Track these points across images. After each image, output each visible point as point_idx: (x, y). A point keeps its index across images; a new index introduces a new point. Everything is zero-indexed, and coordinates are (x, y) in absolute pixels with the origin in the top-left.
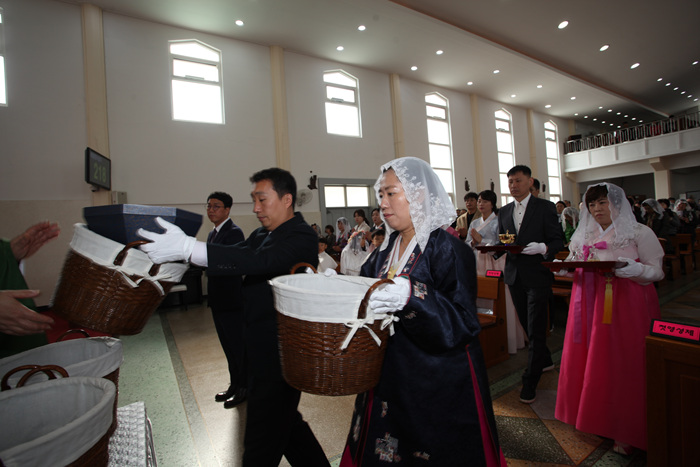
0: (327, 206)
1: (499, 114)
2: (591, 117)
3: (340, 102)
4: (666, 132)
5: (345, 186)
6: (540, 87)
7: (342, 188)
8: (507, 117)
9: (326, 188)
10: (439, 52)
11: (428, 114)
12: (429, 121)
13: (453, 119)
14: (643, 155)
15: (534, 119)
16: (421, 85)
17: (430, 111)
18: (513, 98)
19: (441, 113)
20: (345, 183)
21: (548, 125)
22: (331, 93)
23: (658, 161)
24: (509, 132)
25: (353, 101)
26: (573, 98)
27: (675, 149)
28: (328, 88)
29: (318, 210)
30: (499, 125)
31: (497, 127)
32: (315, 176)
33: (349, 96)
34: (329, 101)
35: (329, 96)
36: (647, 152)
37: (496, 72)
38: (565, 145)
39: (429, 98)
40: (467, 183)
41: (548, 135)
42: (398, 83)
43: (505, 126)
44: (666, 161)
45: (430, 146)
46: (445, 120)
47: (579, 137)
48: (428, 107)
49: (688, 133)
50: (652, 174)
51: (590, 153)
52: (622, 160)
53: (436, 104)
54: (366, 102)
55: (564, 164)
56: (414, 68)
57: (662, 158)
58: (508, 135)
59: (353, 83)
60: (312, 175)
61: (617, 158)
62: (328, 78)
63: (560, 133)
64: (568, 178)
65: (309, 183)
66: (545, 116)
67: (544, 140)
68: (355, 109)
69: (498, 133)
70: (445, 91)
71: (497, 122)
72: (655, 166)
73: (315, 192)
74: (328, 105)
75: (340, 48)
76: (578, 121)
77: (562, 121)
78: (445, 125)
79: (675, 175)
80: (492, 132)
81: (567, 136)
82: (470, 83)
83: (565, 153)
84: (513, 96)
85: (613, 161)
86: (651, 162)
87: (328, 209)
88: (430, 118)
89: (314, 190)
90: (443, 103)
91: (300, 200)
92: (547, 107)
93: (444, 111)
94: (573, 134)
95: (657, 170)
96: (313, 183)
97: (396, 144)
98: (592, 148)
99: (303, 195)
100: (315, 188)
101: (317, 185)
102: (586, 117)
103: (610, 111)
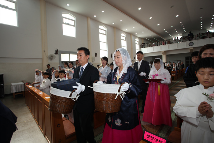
0: (62, 61)
1: (122, 34)
2: (148, 39)
3: (68, 24)
4: (166, 44)
5: (69, 54)
6: (134, 27)
7: (69, 55)
8: (125, 36)
9: (62, 54)
10: (103, 12)
11: (100, 32)
12: (100, 34)
13: (108, 34)
14: (160, 50)
15: (133, 37)
16: (97, 22)
17: (100, 31)
18: (126, 30)
19: (104, 32)
20: (69, 53)
21: (137, 40)
22: (65, 21)
23: (163, 52)
24: (125, 40)
25: (73, 25)
26: (143, 32)
27: (167, 49)
28: (64, 19)
29: (58, 62)
30: (122, 38)
31: (122, 39)
32: (57, 50)
33: (72, 23)
34: (64, 23)
35: (64, 22)
36: (161, 49)
37: (121, 21)
38: (141, 46)
39: (100, 27)
40: (111, 54)
41: (136, 42)
42: (89, 20)
43: (124, 38)
45: (100, 42)
46: (105, 35)
47: (144, 44)
48: (100, 30)
49: (170, 45)
50: (162, 56)
51: (147, 49)
53: (102, 29)
54: (78, 26)
56: (95, 16)
57: (165, 51)
58: (125, 41)
59: (74, 18)
60: (56, 49)
61: (154, 50)
62: (64, 15)
63: (140, 42)
65: (55, 52)
66: (135, 37)
67: (135, 44)
68: (74, 27)
69: (122, 40)
70: (106, 25)
71: (122, 37)
72: (162, 53)
73: (57, 56)
74: (63, 25)
75: (68, 5)
76: (144, 39)
77: (141, 39)
78: (105, 36)
79: (167, 56)
80: (120, 40)
81: (142, 43)
82: (113, 24)
83: (141, 48)
84: (127, 29)
85: (153, 51)
86: (162, 52)
87: (62, 62)
88: (100, 33)
89: (57, 55)
90: (105, 29)
91: (51, 58)
92: (136, 34)
93: (105, 31)
94: (143, 43)
95: (163, 54)
96: (56, 52)
97: (88, 41)
98: (148, 47)
99: (52, 56)
100: (57, 54)
101: (58, 53)
102: (146, 38)
103: (152, 37)
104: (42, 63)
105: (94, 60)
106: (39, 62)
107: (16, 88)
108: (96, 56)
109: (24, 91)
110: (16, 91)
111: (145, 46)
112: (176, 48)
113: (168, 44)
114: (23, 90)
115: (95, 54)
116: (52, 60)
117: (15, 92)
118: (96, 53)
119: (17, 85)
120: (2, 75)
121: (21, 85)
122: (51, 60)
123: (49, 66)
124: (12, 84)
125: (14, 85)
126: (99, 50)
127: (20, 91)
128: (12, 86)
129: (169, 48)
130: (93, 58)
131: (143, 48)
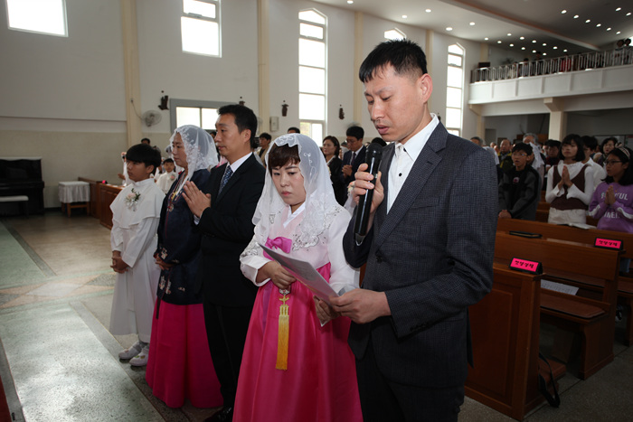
3: (198, 17)
5: (201, 108)
6: (428, 11)
7: (198, 109)
9: (179, 109)
11: (302, 33)
13: (331, 38)
14: (538, 94)
17: (304, 30)
18: (404, 18)
19: (319, 33)
20: (201, 105)
21: (454, 48)
23: (551, 101)
25: (214, 17)
26: (472, 24)
27: (565, 91)
28: (185, 1)
29: (168, 131)
32: (166, 97)
34: (186, 15)
35: (186, 10)
36: (543, 91)
38: (472, 73)
39: (303, 15)
40: (341, 110)
41: (451, 59)
44: (559, 102)
45: (301, 68)
46: (322, 41)
47: (487, 65)
48: (301, 25)
49: (579, 74)
50: (548, 114)
51: (493, 85)
52: (522, 96)
53: (312, 22)
55: (468, 94)
57: (556, 99)
60: (163, 95)
61: (517, 93)
63: (467, 58)
64: (472, 110)
65: (160, 103)
67: (445, 65)
68: (215, 25)
72: (548, 105)
73: (165, 113)
74: (183, 20)
77: (474, 45)
78: (322, 44)
79: (570, 119)
81: (477, 63)
82: (350, 2)
83: (472, 81)
84: (404, 17)
85: (512, 97)
86: (545, 101)
88: (304, 37)
89: (165, 111)
90: (321, 20)
91: (149, 120)
92: (449, 29)
93: (321, 29)
95: (553, 110)
96: (164, 103)
97: (260, 65)
98: (496, 79)
99: (152, 115)
100: (166, 108)
101: (168, 106)
102: (500, 42)
103: (522, 38)
104: (127, 135)
105: (278, 128)
106: (119, 130)
107: (73, 193)
108: (284, 113)
109: (90, 202)
110: (74, 199)
111: (492, 75)
112: (598, 89)
113: (572, 72)
114: (87, 200)
115: (281, 108)
116: (152, 126)
117: (71, 201)
118: (286, 103)
119: (74, 187)
120: (39, 161)
121: (84, 186)
122: (149, 126)
123: (146, 141)
124: (65, 183)
125: (69, 186)
126: (295, 93)
127: (82, 200)
128: (65, 188)
129: (572, 87)
130: (273, 122)
131: (481, 82)
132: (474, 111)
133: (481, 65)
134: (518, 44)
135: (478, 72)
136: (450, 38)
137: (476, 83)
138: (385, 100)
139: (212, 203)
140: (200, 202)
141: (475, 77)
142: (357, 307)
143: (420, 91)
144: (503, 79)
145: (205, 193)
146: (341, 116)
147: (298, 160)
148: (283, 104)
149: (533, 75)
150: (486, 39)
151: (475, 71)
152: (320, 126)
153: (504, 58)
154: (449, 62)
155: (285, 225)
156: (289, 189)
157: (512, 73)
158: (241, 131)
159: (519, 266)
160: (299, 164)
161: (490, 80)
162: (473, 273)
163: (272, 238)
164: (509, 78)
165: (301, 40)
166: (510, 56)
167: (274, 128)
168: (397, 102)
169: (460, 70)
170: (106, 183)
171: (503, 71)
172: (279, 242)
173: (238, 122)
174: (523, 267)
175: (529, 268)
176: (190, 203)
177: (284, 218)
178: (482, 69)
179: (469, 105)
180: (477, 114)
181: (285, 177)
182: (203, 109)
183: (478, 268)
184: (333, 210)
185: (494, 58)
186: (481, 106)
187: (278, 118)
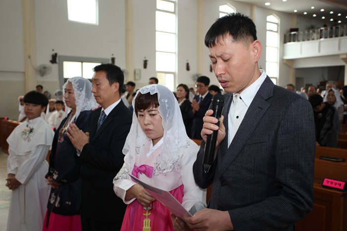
0: (65, 76)
2: (310, 14)
5: (82, 62)
7: (80, 63)
9: (65, 63)
11: (158, 7)
13: (180, 11)
14: (335, 52)
19: (170, 7)
20: (82, 60)
21: (271, 18)
23: (345, 56)
29: (56, 79)
32: (56, 54)
36: (339, 48)
38: (285, 36)
40: (188, 64)
41: (269, 26)
45: (157, 33)
46: (173, 13)
47: (296, 30)
48: (158, 1)
50: (344, 66)
51: (301, 45)
52: (324, 52)
55: (283, 52)
60: (54, 53)
61: (319, 51)
63: (281, 25)
64: (285, 64)
65: (50, 59)
67: (265, 31)
72: (343, 59)
73: (55, 67)
76: (300, 15)
77: (286, 15)
78: (173, 16)
81: (288, 28)
83: (285, 42)
86: (342, 57)
88: (159, 10)
89: (54, 65)
91: (43, 71)
92: (267, 4)
93: (173, 4)
94: (294, 27)
96: (54, 59)
97: (127, 31)
98: (304, 40)
99: (45, 68)
100: (56, 62)
101: (57, 60)
102: (305, 13)
103: (322, 10)
104: (25, 82)
105: (140, 77)
106: (19, 78)
108: (145, 66)
111: (300, 37)
115: (143, 63)
118: (147, 59)
122: (43, 75)
123: (40, 88)
126: (153, 51)
130: (137, 72)
131: (292, 43)
132: (287, 64)
133: (292, 30)
134: (320, 14)
135: (289, 36)
136: (268, 11)
137: (288, 43)
138: (225, 61)
139: (90, 139)
140: (81, 139)
141: (288, 39)
142: (207, 224)
143: (252, 53)
144: (308, 40)
145: (85, 132)
146: (188, 69)
147: (157, 105)
148: (145, 59)
149: (331, 37)
150: (296, 11)
151: (288, 35)
152: (172, 76)
153: (309, 25)
154: (268, 28)
155: (148, 155)
156: (151, 127)
157: (315, 35)
158: (111, 84)
159: (329, 185)
160: (159, 108)
161: (298, 41)
162: (298, 196)
163: (138, 165)
164: (313, 39)
165: (157, 12)
166: (314, 23)
167: (137, 77)
168: (235, 62)
169: (276, 33)
170: (8, 119)
171: (309, 35)
172: (143, 169)
173: (109, 77)
174: (333, 186)
175: (337, 187)
176: (73, 140)
177: (148, 150)
178: (293, 33)
179: (283, 60)
180: (289, 67)
181: (148, 118)
182: (84, 63)
183: (302, 192)
184: (185, 143)
185: (301, 25)
186: (292, 61)
187: (140, 71)
